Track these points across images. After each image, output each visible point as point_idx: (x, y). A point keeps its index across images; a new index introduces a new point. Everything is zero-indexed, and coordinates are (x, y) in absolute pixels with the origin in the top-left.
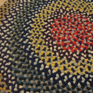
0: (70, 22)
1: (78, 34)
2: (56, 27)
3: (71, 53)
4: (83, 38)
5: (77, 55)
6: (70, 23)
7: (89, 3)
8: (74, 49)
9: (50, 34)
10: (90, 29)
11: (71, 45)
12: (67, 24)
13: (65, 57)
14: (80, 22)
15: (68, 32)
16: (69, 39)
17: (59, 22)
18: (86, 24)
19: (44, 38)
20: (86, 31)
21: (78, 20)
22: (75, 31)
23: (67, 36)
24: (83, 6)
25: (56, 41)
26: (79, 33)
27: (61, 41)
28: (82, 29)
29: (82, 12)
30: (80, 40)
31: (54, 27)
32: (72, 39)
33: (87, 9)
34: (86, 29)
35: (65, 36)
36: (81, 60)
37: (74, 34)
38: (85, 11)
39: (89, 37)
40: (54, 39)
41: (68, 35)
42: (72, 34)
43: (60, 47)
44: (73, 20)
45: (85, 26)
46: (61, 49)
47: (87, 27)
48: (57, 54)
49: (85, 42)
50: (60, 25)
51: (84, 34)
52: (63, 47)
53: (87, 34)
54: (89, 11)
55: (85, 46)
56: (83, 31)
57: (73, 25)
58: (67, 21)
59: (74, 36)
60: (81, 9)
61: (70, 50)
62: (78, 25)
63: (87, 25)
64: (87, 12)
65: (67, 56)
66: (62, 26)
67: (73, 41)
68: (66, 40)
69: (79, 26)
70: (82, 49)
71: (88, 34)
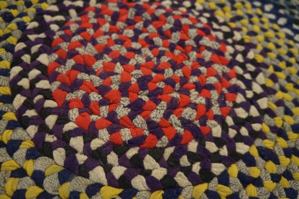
0: (155, 26)
1: (154, 74)
2: (95, 17)
3: (70, 126)
4: (159, 97)
5: (87, 150)
6: (151, 28)
7: (259, 12)
8: (94, 117)
9: (54, 27)
10: (213, 80)
11: (95, 97)
12: (139, 25)
13: (32, 130)
14: (190, 42)
15: (124, 51)
16: (107, 73)
17: (117, 9)
18: (207, 59)
19: (28, 28)
20: (194, 79)
21: (186, 32)
22: (148, 59)
23: (108, 59)
24: (234, 9)
25: (55, 56)
26: (162, 72)
27: (71, 62)
28: (182, 66)
29: (221, 20)
30: (145, 99)
31: (91, 14)
32: (115, 79)
33: (245, 21)
34: (196, 72)
35: (98, 57)
36: (87, 176)
37: (138, 67)
38: (233, 25)
39: (185, 107)
40: (53, 44)
41: (114, 61)
42: (132, 62)
43: (51, 83)
44: (169, 23)
45: (201, 61)
46: (48, 90)
47: (203, 69)
48: (19, 100)
49: (157, 115)
50: (115, 17)
51: (178, 86)
52: (59, 88)
53: (188, 94)
54: (245, 30)
55: (147, 133)
56: (179, 73)
57: (158, 40)
58: (147, 15)
59: (135, 72)
60: (224, 12)
61: (74, 113)
62: (178, 47)
63: (208, 65)
64: (239, 30)
65: (43, 129)
66: (120, 24)
67: (115, 87)
68: (90, 72)
69: (177, 52)
70: (126, 134)
71: (194, 93)
